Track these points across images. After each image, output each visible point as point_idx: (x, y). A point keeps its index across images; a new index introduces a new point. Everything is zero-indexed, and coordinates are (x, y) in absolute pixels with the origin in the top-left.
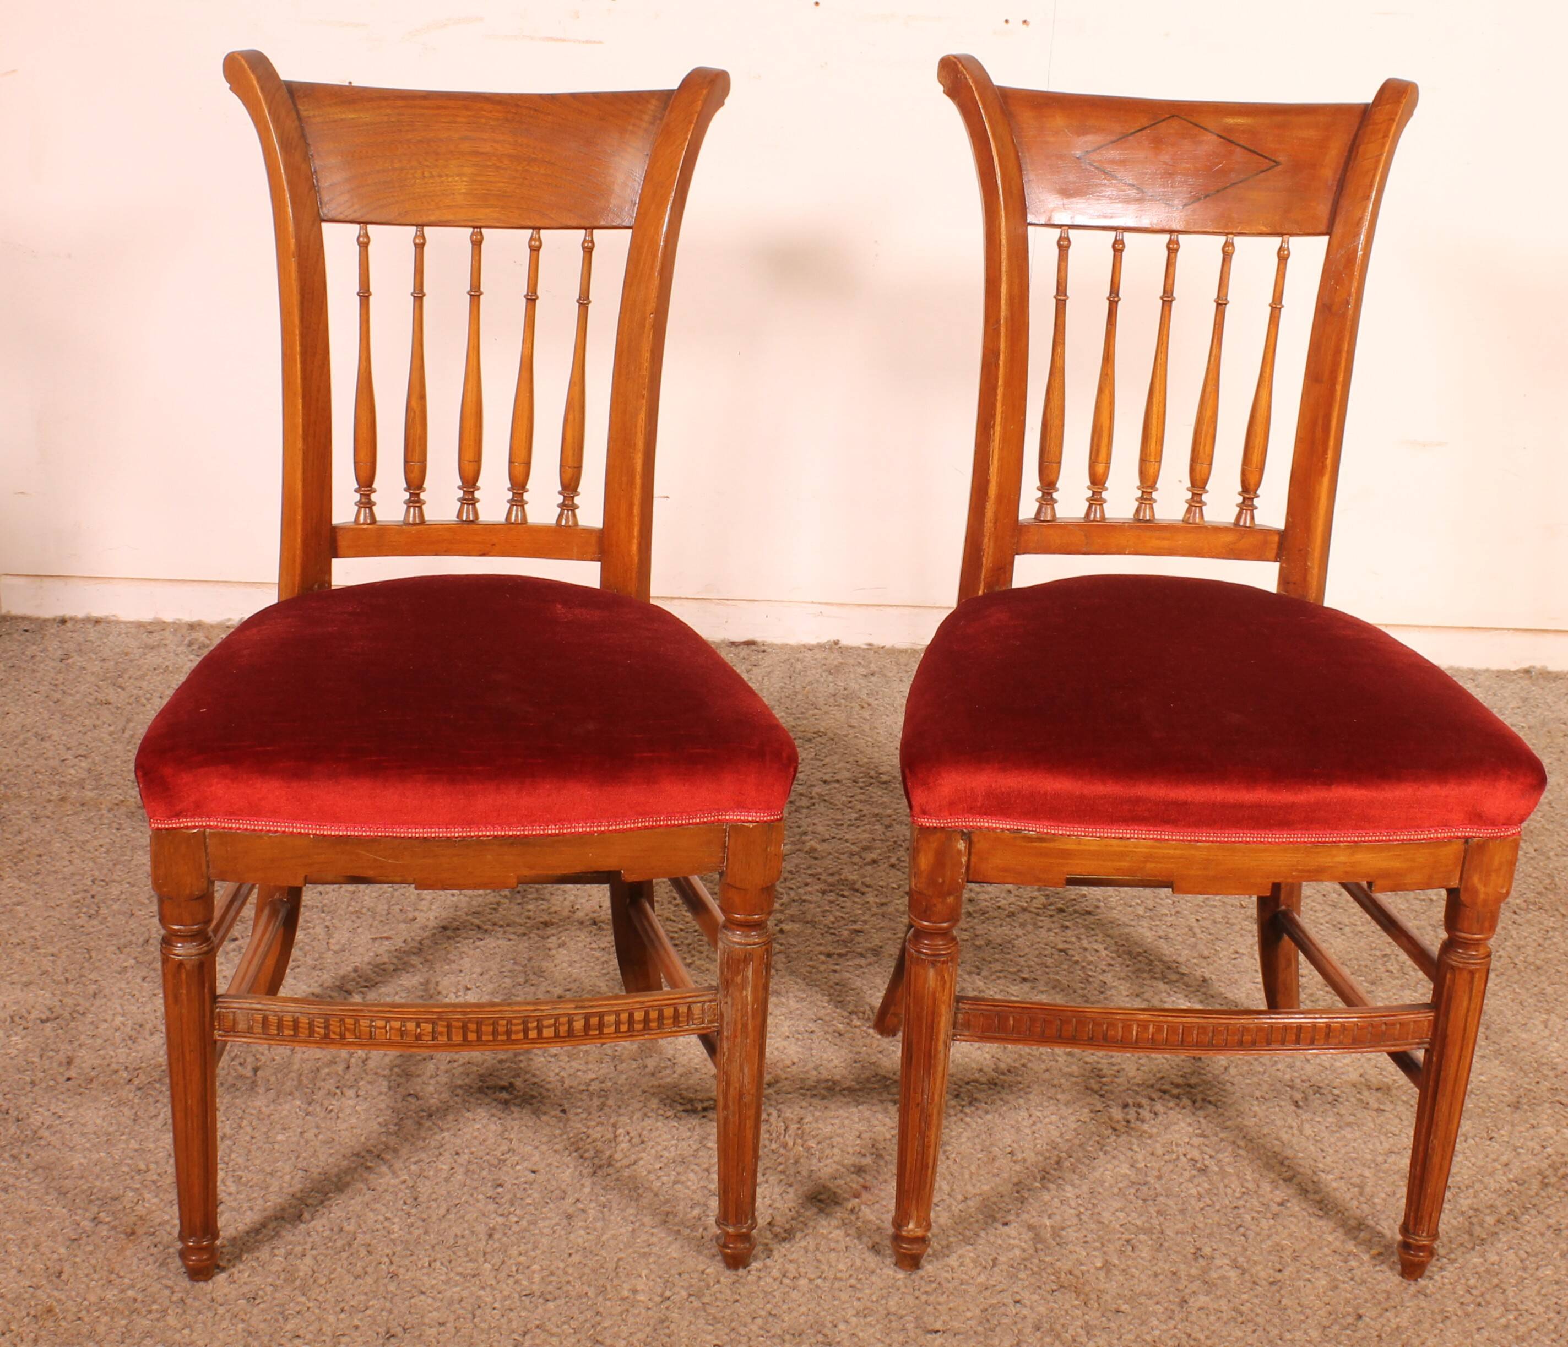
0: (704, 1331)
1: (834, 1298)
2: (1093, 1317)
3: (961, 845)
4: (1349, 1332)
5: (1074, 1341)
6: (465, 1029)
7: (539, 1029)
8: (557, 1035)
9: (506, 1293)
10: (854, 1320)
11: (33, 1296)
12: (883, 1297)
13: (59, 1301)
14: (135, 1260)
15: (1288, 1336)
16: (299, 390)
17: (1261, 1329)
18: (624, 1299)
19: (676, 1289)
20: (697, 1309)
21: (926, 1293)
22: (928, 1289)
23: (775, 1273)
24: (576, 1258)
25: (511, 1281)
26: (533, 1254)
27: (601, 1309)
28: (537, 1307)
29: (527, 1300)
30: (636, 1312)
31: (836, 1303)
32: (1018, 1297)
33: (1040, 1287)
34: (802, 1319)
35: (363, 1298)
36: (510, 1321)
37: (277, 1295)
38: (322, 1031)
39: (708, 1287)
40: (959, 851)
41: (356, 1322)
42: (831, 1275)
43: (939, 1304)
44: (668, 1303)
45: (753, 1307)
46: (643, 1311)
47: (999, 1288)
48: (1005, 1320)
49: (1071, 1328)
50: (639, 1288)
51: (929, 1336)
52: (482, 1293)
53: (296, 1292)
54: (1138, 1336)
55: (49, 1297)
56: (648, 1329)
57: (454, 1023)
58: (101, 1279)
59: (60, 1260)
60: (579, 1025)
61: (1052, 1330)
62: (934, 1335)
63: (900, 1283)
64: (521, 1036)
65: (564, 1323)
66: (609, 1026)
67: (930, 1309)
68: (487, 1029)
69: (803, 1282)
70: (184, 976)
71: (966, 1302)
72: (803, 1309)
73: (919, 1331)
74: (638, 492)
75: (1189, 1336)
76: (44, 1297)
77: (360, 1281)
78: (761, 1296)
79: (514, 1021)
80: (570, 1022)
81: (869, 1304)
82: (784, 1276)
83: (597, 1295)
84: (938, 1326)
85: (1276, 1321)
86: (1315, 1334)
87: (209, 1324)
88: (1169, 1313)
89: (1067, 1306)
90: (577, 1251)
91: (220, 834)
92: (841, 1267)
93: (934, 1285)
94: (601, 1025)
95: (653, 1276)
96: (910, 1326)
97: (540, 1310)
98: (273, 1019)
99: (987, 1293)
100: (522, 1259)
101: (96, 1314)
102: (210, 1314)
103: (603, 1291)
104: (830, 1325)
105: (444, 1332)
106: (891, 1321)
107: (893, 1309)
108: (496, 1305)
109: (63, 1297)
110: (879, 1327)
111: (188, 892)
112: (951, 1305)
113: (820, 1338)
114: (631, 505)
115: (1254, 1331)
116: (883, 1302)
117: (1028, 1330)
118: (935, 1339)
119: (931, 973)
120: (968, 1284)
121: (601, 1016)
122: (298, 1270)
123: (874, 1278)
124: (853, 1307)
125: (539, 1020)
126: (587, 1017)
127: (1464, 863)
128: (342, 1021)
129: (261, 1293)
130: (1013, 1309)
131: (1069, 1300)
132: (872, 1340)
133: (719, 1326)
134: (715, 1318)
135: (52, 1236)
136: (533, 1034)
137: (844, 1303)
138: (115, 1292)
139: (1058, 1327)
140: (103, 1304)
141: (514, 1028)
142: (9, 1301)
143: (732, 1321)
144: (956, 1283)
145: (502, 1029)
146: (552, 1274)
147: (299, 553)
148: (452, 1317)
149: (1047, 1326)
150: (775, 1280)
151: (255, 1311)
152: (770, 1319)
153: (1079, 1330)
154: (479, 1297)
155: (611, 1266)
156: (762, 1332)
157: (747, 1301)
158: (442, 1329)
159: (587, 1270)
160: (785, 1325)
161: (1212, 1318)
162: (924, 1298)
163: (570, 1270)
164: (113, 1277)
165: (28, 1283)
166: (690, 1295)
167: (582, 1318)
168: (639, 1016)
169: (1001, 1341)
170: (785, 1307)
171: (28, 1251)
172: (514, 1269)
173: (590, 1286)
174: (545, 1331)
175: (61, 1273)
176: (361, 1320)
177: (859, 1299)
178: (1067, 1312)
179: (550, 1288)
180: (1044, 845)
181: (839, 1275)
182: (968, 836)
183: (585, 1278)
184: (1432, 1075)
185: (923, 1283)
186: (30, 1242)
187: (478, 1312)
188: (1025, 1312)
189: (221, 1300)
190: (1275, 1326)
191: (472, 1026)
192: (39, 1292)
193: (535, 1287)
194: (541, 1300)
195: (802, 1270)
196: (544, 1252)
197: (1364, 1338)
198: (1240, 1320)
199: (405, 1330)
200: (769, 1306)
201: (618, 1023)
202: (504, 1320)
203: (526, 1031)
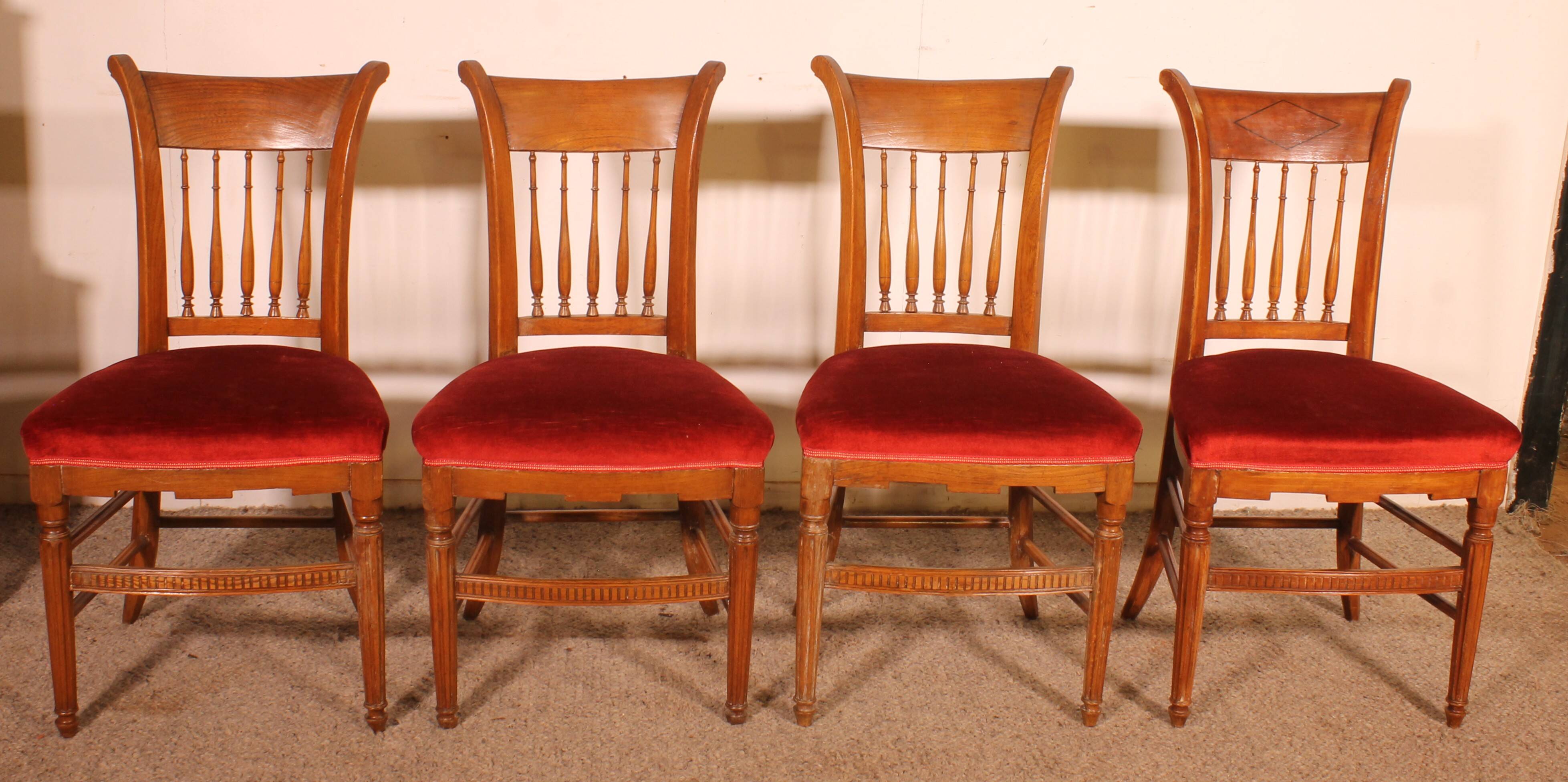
6: (208, 582)
7: (251, 583)
8: (261, 587)
57: (202, 579)
60: (273, 580)
64: (240, 587)
66: (291, 582)
68: (221, 582)
74: (337, 296)
79: (236, 578)
80: (268, 579)
91: (67, 468)
94: (286, 581)
114: (334, 303)
121: (286, 575)
125: (250, 577)
126: (278, 576)
136: (247, 586)
141: (237, 582)
145: (229, 583)
147: (147, 332)
168: (308, 576)
191: (213, 581)
201: (296, 581)
203: (243, 584)
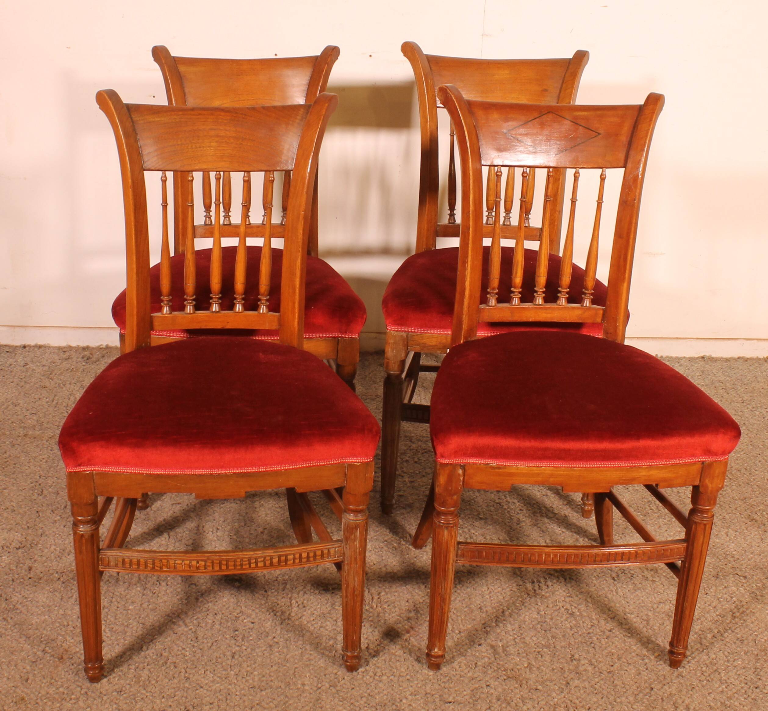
0: (338, 705)
1: (400, 686)
2: (525, 692)
3: (460, 471)
4: (647, 697)
5: (516, 705)
6: (220, 564)
7: (256, 563)
8: (265, 565)
9: (242, 687)
10: (410, 697)
11: (15, 692)
12: (423, 685)
13: (27, 694)
14: (63, 672)
15: (619, 700)
16: (134, 251)
17: (605, 696)
18: (298, 689)
19: (324, 683)
20: (334, 693)
21: (444, 682)
22: (444, 680)
23: (371, 674)
24: (275, 668)
25: (244, 680)
26: (254, 666)
27: (288, 694)
28: (257, 694)
29: (252, 690)
30: (305, 695)
31: (401, 688)
32: (488, 684)
33: (498, 678)
34: (385, 697)
35: (173, 690)
36: (244, 701)
37: (132, 690)
38: (151, 566)
39: (339, 682)
40: (459, 475)
41: (170, 703)
42: (397, 674)
43: (450, 688)
44: (319, 691)
45: (361, 691)
46: (308, 695)
47: (478, 679)
48: (482, 696)
49: (515, 699)
50: (306, 683)
51: (447, 705)
52: (230, 687)
53: (141, 688)
54: (547, 702)
55: (22, 692)
56: (311, 704)
57: (215, 561)
58: (47, 682)
59: (27, 672)
60: (275, 560)
61: (505, 700)
62: (449, 704)
63: (431, 677)
64: (248, 566)
65: (270, 702)
66: (290, 560)
67: (446, 690)
68: (231, 563)
69: (384, 678)
70: (84, 541)
71: (463, 686)
72: (385, 692)
73: (442, 703)
74: (297, 297)
75: (571, 701)
76: (20, 692)
77: (171, 682)
78: (365, 685)
79: (244, 560)
80: (271, 559)
81: (417, 689)
82: (375, 675)
83: (286, 687)
84: (451, 699)
85: (613, 692)
86: (631, 699)
87: (100, 705)
88: (561, 689)
89: (512, 688)
90: (275, 664)
91: (100, 473)
92: (402, 670)
93: (448, 678)
94: (286, 560)
95: (312, 677)
96: (437, 700)
97: (258, 695)
98: (127, 560)
99: (473, 682)
100: (249, 669)
101: (45, 701)
102: (100, 700)
103: (288, 685)
104: (398, 700)
105: (212, 708)
106: (428, 698)
107: (428, 691)
108: (237, 693)
109: (29, 692)
110: (422, 700)
111: (85, 501)
112: (456, 688)
113: (394, 707)
114: (294, 303)
115: (602, 698)
116: (424, 687)
117: (494, 701)
118: (449, 707)
119: (446, 532)
120: (464, 677)
121: (286, 556)
122: (141, 677)
123: (418, 675)
124: (409, 690)
125: (256, 559)
126: (279, 557)
127: (701, 473)
128: (161, 561)
129: (124, 689)
130: (486, 690)
131: (513, 684)
132: (419, 708)
133: (345, 702)
134: (343, 698)
135: (23, 660)
136: (253, 565)
137: (405, 688)
138: (54, 689)
139: (509, 698)
140: (48, 696)
141: (244, 563)
142: (3, 695)
143: (351, 699)
144: (458, 677)
145: (238, 563)
146: (264, 676)
147: (135, 329)
148: (216, 701)
149: (503, 698)
150: (371, 677)
151: (122, 698)
152: (370, 698)
153: (518, 700)
154: (229, 689)
155: (292, 672)
156: (366, 705)
157: (358, 688)
158: (212, 706)
159: (281, 674)
160: (377, 701)
161: (582, 692)
162: (443, 685)
163: (272, 674)
164: (53, 681)
165: (12, 685)
167: (279, 699)
168: (304, 555)
169: (481, 707)
170: (376, 691)
171: (12, 668)
172: (245, 674)
173: (282, 682)
174: (261, 706)
175: (27, 679)
176: (172, 702)
177: (412, 686)
178: (512, 690)
179: (263, 684)
180: (500, 470)
181: (401, 674)
182: (463, 467)
183: (279, 678)
184: (686, 573)
185: (442, 677)
186: (13, 663)
187: (229, 697)
188: (492, 691)
189: (104, 693)
190: (612, 695)
191: (224, 562)
192: (18, 690)
193: (255, 683)
194: (259, 690)
195: (384, 672)
196: (259, 665)
197: (655, 700)
198: (595, 692)
199: (194, 707)
200: (368, 691)
201: (294, 559)
202: (241, 701)
203: (250, 564)
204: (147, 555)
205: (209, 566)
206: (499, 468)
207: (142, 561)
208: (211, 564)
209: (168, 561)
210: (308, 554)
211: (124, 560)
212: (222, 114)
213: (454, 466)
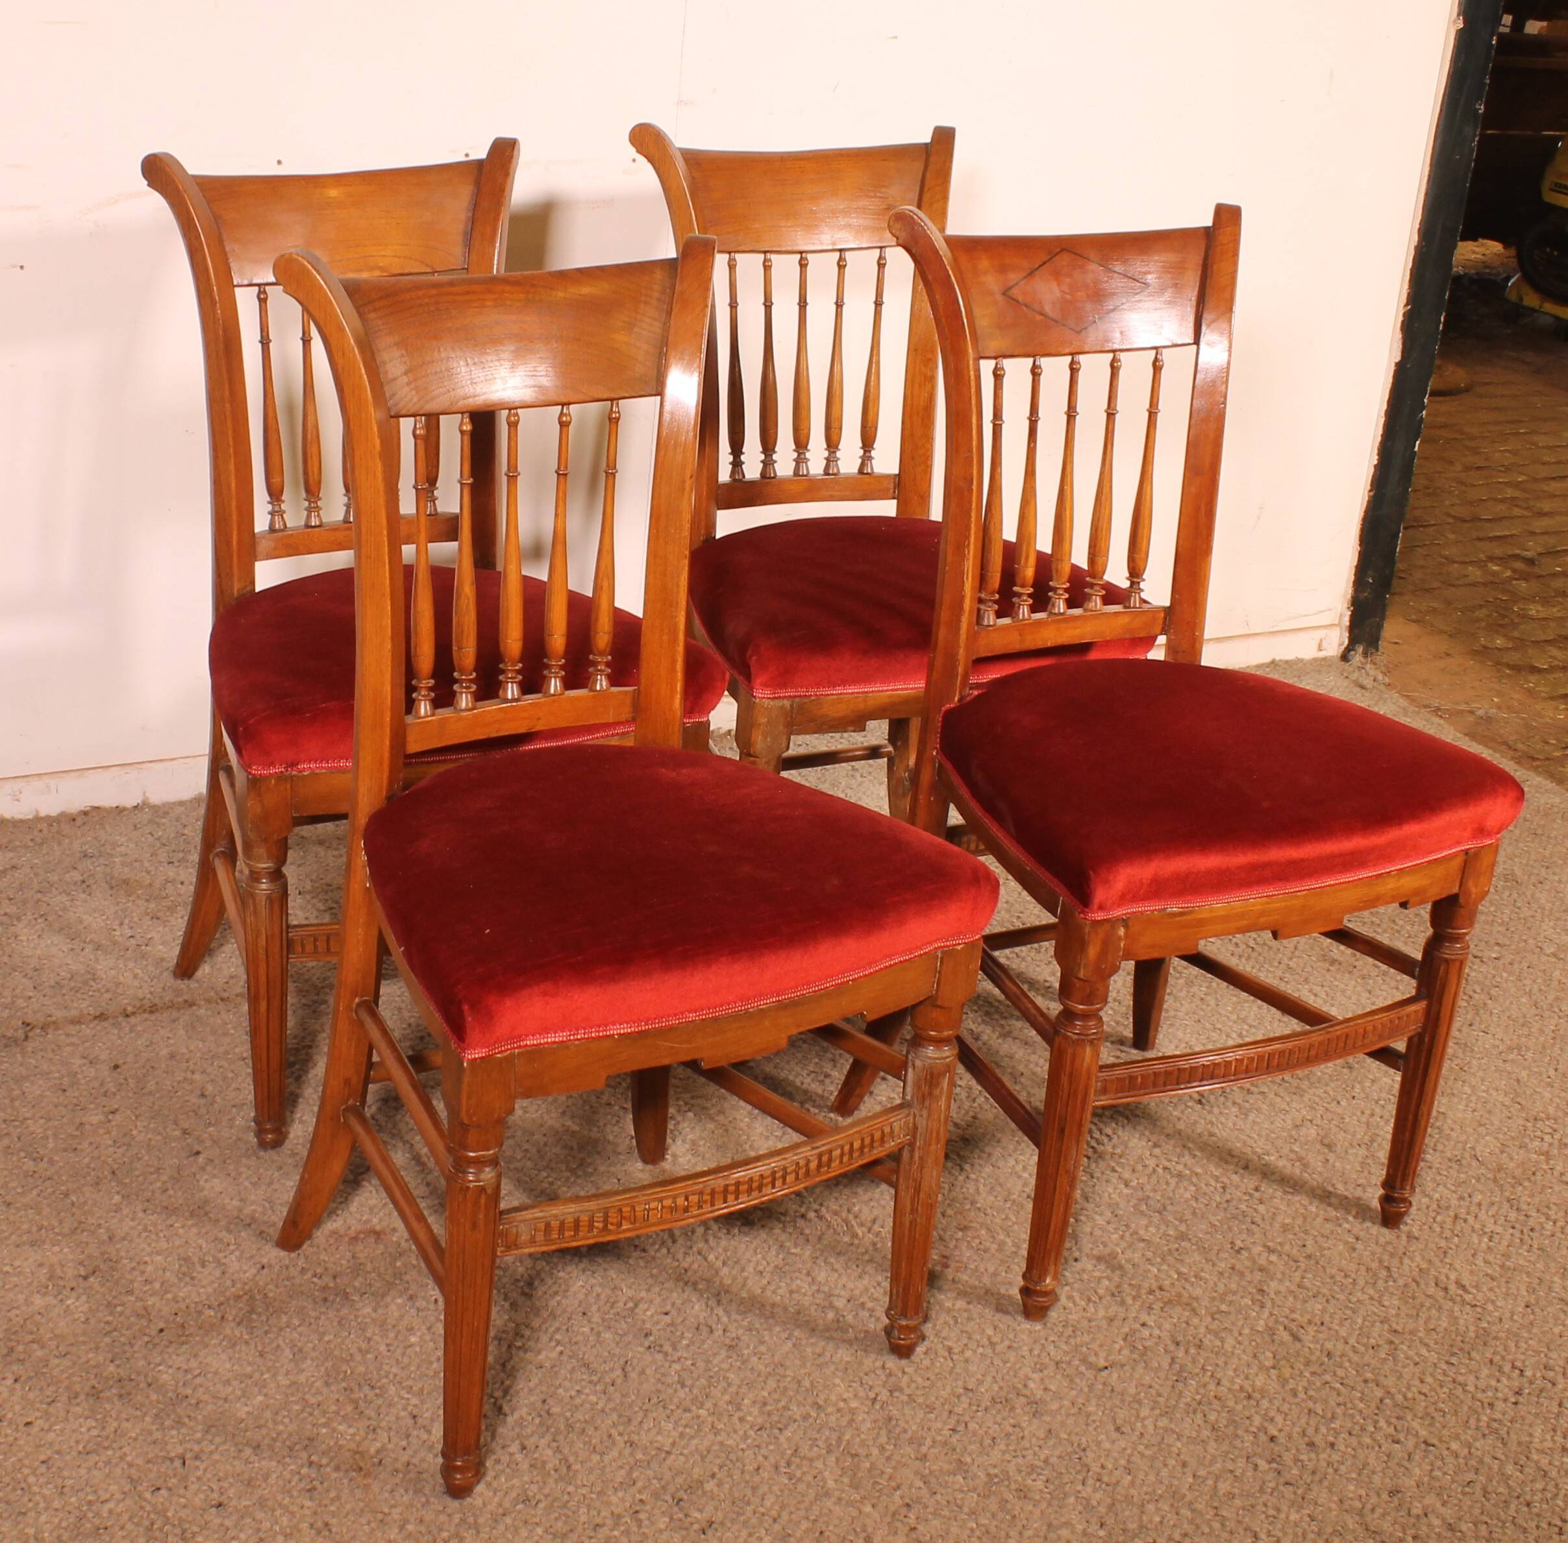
3: (1122, 932)
5: (1212, 1346)
6: (725, 1192)
7: (784, 1177)
12: (1041, 1350)
15: (1353, 1299)
16: (388, 590)
18: (840, 1410)
19: (876, 1389)
20: (908, 1402)
21: (1070, 1336)
22: (1068, 1333)
23: (942, 1353)
25: (735, 1420)
32: (1140, 1321)
34: (996, 1387)
36: (766, 1457)
38: (601, 1225)
40: (1120, 938)
41: (638, 1496)
42: (985, 1342)
43: (1086, 1344)
44: (878, 1404)
45: (949, 1387)
47: (1120, 1317)
48: (1148, 1344)
50: (845, 1396)
51: (1104, 1373)
57: (717, 1189)
60: (813, 1165)
61: (1189, 1342)
63: (1042, 1334)
64: (769, 1187)
67: (1084, 1349)
68: (743, 1187)
69: (968, 1353)
70: (483, 1201)
71: (1105, 1336)
78: (947, 1375)
79: (765, 1175)
80: (807, 1164)
81: (1035, 1359)
82: (950, 1353)
83: (818, 1413)
84: (1103, 1363)
91: (528, 1052)
92: (988, 1332)
93: (1070, 1328)
96: (1082, 1369)
97: (782, 1440)
98: (555, 1224)
99: (1115, 1324)
103: (818, 1407)
104: (1021, 1386)
107: (1053, 1359)
108: (741, 1446)
110: (1061, 1377)
111: (496, 1116)
112: (1096, 1342)
114: (674, 661)
115: (1327, 1301)
116: (1045, 1354)
118: (1113, 1375)
119: (1088, 1049)
120: (1094, 1320)
121: (830, 1152)
123: (1021, 1335)
124: (1023, 1364)
125: (784, 1169)
127: (1463, 873)
128: (620, 1211)
130: (1149, 1332)
131: (1180, 1312)
133: (933, 1412)
136: (779, 1183)
137: (1015, 1363)
139: (1190, 1338)
141: (765, 1181)
144: (1085, 1321)
145: (755, 1185)
146: (764, 1404)
149: (1182, 1339)
153: (1212, 1337)
162: (1072, 1341)
166: (891, 1391)
169: (1158, 1362)
170: (974, 1380)
173: (804, 1406)
176: (639, 1493)
177: (1024, 1357)
179: (775, 1417)
180: (1185, 918)
181: (992, 1340)
182: (1125, 922)
184: (1424, 1054)
185: (1060, 1329)
188: (1156, 1332)
189: (499, 1511)
191: (732, 1188)
197: (1406, 1285)
198: (1312, 1296)
203: (773, 1181)
204: (592, 1205)
205: (705, 1202)
206: (1181, 914)
207: (584, 1218)
208: (708, 1197)
209: (633, 1208)
210: (863, 1140)
211: (548, 1225)
212: (508, 288)
213: (1112, 923)
